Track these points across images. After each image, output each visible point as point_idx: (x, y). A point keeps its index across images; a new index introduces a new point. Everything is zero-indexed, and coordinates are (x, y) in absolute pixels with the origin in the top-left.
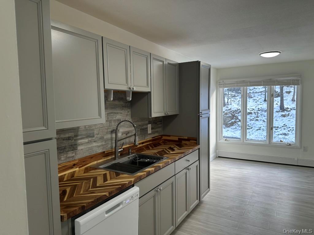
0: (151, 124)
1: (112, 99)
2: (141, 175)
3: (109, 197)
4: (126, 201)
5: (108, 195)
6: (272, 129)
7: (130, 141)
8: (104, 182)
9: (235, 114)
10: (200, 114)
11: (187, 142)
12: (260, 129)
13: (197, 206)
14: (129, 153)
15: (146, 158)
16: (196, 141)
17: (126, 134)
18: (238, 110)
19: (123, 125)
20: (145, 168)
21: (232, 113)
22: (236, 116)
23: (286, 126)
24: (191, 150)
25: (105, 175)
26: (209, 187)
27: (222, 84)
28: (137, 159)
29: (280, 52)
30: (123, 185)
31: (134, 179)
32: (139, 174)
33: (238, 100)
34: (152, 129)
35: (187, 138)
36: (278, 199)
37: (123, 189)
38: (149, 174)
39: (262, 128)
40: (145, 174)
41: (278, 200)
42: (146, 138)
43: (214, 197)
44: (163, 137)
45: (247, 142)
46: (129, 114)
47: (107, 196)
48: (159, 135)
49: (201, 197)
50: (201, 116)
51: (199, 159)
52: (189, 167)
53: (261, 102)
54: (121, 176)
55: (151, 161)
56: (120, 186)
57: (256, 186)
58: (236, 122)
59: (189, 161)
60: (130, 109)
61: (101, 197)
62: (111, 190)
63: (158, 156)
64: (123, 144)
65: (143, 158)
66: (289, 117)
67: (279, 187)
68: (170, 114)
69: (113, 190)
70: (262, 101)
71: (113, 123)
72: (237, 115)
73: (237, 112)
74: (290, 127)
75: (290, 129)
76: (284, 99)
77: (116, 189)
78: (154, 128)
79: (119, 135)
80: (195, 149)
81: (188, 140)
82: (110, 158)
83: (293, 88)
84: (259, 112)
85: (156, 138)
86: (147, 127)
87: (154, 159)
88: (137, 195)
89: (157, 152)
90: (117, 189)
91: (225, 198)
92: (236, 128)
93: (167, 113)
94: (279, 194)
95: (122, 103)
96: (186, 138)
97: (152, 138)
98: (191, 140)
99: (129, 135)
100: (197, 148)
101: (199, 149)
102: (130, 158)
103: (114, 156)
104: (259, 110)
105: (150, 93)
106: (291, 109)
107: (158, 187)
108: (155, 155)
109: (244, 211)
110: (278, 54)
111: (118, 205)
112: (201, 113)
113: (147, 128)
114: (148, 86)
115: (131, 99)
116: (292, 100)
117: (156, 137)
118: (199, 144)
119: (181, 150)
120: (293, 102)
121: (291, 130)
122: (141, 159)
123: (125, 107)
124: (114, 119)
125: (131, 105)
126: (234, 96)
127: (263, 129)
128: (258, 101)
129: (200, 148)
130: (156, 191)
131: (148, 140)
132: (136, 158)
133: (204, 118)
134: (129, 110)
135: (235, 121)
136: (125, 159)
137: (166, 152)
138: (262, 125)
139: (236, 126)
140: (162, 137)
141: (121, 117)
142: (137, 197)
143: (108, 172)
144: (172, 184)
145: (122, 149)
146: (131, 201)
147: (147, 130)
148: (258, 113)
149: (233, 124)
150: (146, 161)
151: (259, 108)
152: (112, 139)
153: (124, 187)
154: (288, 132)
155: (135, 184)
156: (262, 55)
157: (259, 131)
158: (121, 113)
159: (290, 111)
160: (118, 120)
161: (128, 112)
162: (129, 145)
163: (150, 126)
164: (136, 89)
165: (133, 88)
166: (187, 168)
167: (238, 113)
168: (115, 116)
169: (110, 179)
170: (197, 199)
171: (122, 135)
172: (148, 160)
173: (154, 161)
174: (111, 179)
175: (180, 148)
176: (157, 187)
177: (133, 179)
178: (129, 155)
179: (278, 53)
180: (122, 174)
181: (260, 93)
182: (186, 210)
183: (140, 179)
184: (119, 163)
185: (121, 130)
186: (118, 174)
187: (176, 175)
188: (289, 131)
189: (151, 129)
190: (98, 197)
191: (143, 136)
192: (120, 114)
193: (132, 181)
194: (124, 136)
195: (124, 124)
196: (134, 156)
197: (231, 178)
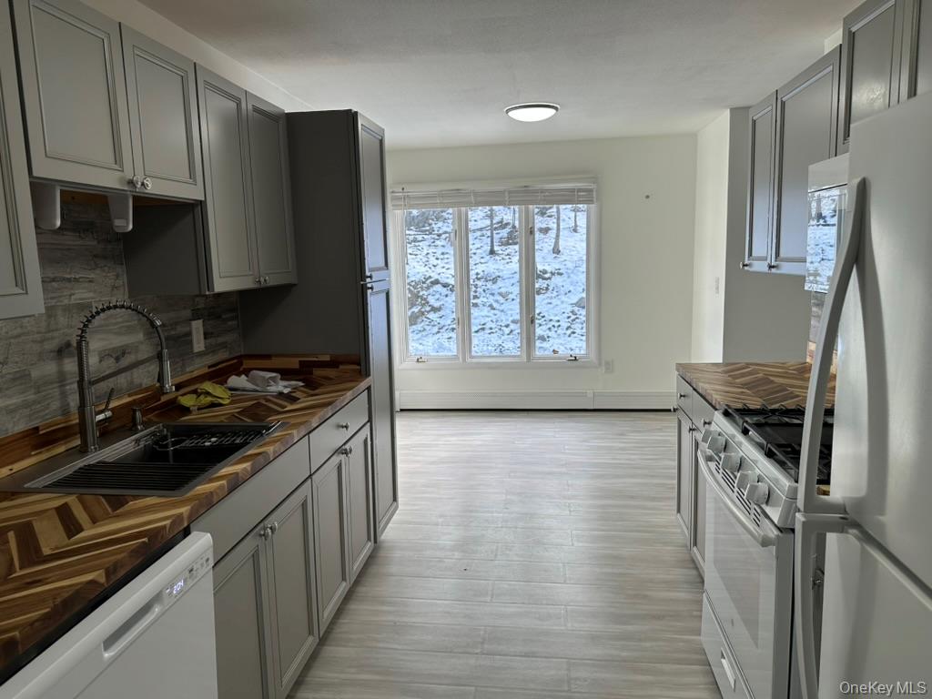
0: (201, 321)
1: (58, 223)
2: (211, 493)
3: (106, 586)
4: (172, 587)
5: (103, 580)
6: (532, 321)
7: (132, 382)
8: (70, 534)
9: (419, 292)
10: (368, 280)
11: (330, 372)
12: (483, 329)
13: (371, 559)
14: (135, 425)
15: (201, 436)
16: (359, 364)
17: (117, 359)
18: (427, 279)
19: (101, 326)
20: (215, 468)
21: (411, 288)
22: (421, 297)
23: (543, 317)
24: (349, 394)
25: (64, 513)
26: (395, 498)
27: (399, 198)
28: (167, 444)
29: (556, 109)
30: (154, 534)
31: (189, 507)
32: (202, 488)
33: (425, 252)
34: (206, 335)
35: (329, 359)
36: (569, 499)
37: (154, 548)
38: (235, 483)
39: (487, 326)
40: (221, 487)
41: (569, 501)
42: (188, 370)
43: (410, 523)
44: (245, 362)
45: (474, 360)
46: (119, 282)
47: (103, 585)
48: (232, 356)
49: (378, 531)
50: (372, 288)
51: (370, 420)
52: (347, 447)
53: (482, 258)
54: (132, 504)
55: (226, 441)
56: (145, 540)
57: (512, 474)
58: (423, 313)
59: (346, 427)
60: (122, 264)
61: (79, 592)
62: (113, 558)
63: (246, 422)
64: (111, 394)
65: (189, 436)
66: (549, 294)
67: (564, 470)
68: (272, 281)
69: (119, 557)
70: (484, 255)
71: (62, 320)
72: (424, 292)
73: (425, 285)
74: (551, 320)
75: (553, 323)
76: (536, 247)
77: (132, 551)
78: (212, 333)
79: (92, 361)
80: (358, 389)
81: (333, 364)
82: (61, 449)
83: (555, 221)
84: (480, 283)
85: (220, 366)
86: (187, 329)
87: (235, 434)
88: (208, 560)
89: (237, 413)
90: (135, 552)
91: (440, 520)
92: (425, 330)
93: (262, 280)
94: (568, 486)
95: (90, 242)
96: (327, 358)
97: (209, 367)
98: (342, 363)
99: (125, 362)
100: (363, 385)
101: (369, 389)
102: (142, 444)
103: (78, 442)
104: (478, 279)
105: (201, 205)
106: (553, 274)
107: (266, 522)
108: (238, 420)
109: (495, 548)
110: (550, 113)
111: (145, 609)
112: (371, 277)
113: (189, 334)
114: (195, 181)
115: (131, 227)
116: (554, 249)
117: (222, 362)
118: (368, 374)
119: (321, 397)
120: (555, 255)
121: (554, 326)
122: (184, 440)
123: (105, 258)
124: (66, 302)
125: (126, 250)
126: (415, 240)
127: (491, 329)
128: (475, 254)
129: (370, 386)
130: (261, 535)
131: (196, 374)
132: (165, 438)
133: (377, 293)
134: (121, 270)
135: (420, 311)
136: (122, 448)
137: (273, 409)
138: (488, 317)
139: (423, 324)
140: (242, 364)
141: (91, 295)
142: (208, 565)
143: (71, 500)
144: (304, 505)
145: (109, 414)
146: (190, 583)
147: (191, 342)
148: (476, 286)
149: (417, 317)
150: (207, 444)
151: (477, 274)
152: (62, 379)
153: (160, 538)
154: (548, 331)
155: (191, 525)
156: (513, 114)
157: (481, 333)
158: (90, 281)
159: (550, 278)
160: (81, 307)
161: (117, 276)
162: (130, 395)
163: (197, 327)
164: (153, 188)
165: (143, 184)
166: (343, 451)
167: (428, 288)
168: (66, 293)
169: (94, 523)
170: (369, 539)
171: (101, 361)
172: (213, 439)
173: (238, 441)
174: (94, 521)
175: (312, 392)
176: (262, 525)
177: (184, 510)
178: (136, 432)
179: (552, 112)
180: (136, 497)
181: (479, 233)
182: (344, 579)
183: (209, 503)
184: (102, 464)
185: (96, 344)
186: (117, 503)
187: (314, 477)
188: (549, 329)
189: (202, 337)
190: (66, 595)
191: (178, 362)
192: (86, 285)
193: (182, 514)
194: (110, 366)
195: (104, 319)
196: (153, 434)
197: (443, 463)
